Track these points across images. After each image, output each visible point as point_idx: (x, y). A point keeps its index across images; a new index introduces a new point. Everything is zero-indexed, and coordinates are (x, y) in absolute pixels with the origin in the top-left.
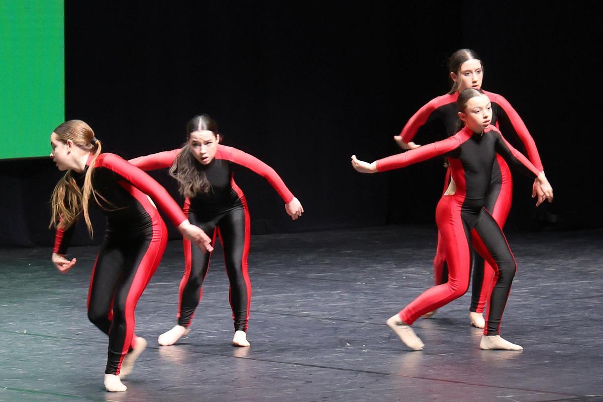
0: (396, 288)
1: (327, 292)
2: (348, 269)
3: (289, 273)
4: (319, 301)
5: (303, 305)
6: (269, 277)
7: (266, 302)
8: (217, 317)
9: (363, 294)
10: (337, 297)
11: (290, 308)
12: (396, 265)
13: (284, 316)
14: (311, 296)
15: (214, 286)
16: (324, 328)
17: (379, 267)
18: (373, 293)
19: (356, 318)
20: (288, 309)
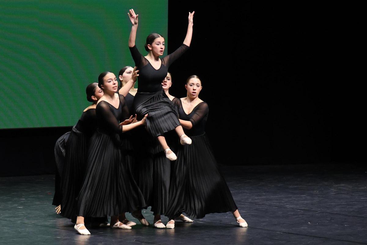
0: (335, 195)
1: (299, 195)
2: (310, 184)
3: (280, 185)
4: (295, 200)
5: (286, 202)
6: (269, 187)
7: (267, 200)
8: (242, 207)
9: (317, 197)
10: (304, 198)
11: (279, 203)
12: (334, 182)
13: (277, 208)
14: (290, 197)
15: (240, 191)
16: (297, 214)
17: (326, 183)
18: (322, 197)
19: (313, 209)
20: (279, 204)
